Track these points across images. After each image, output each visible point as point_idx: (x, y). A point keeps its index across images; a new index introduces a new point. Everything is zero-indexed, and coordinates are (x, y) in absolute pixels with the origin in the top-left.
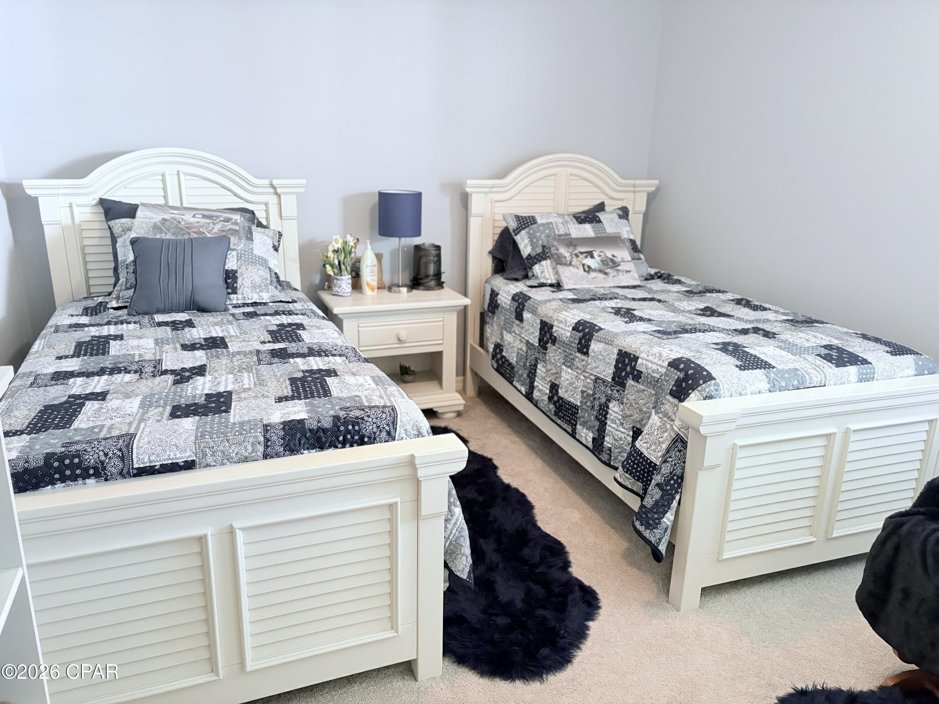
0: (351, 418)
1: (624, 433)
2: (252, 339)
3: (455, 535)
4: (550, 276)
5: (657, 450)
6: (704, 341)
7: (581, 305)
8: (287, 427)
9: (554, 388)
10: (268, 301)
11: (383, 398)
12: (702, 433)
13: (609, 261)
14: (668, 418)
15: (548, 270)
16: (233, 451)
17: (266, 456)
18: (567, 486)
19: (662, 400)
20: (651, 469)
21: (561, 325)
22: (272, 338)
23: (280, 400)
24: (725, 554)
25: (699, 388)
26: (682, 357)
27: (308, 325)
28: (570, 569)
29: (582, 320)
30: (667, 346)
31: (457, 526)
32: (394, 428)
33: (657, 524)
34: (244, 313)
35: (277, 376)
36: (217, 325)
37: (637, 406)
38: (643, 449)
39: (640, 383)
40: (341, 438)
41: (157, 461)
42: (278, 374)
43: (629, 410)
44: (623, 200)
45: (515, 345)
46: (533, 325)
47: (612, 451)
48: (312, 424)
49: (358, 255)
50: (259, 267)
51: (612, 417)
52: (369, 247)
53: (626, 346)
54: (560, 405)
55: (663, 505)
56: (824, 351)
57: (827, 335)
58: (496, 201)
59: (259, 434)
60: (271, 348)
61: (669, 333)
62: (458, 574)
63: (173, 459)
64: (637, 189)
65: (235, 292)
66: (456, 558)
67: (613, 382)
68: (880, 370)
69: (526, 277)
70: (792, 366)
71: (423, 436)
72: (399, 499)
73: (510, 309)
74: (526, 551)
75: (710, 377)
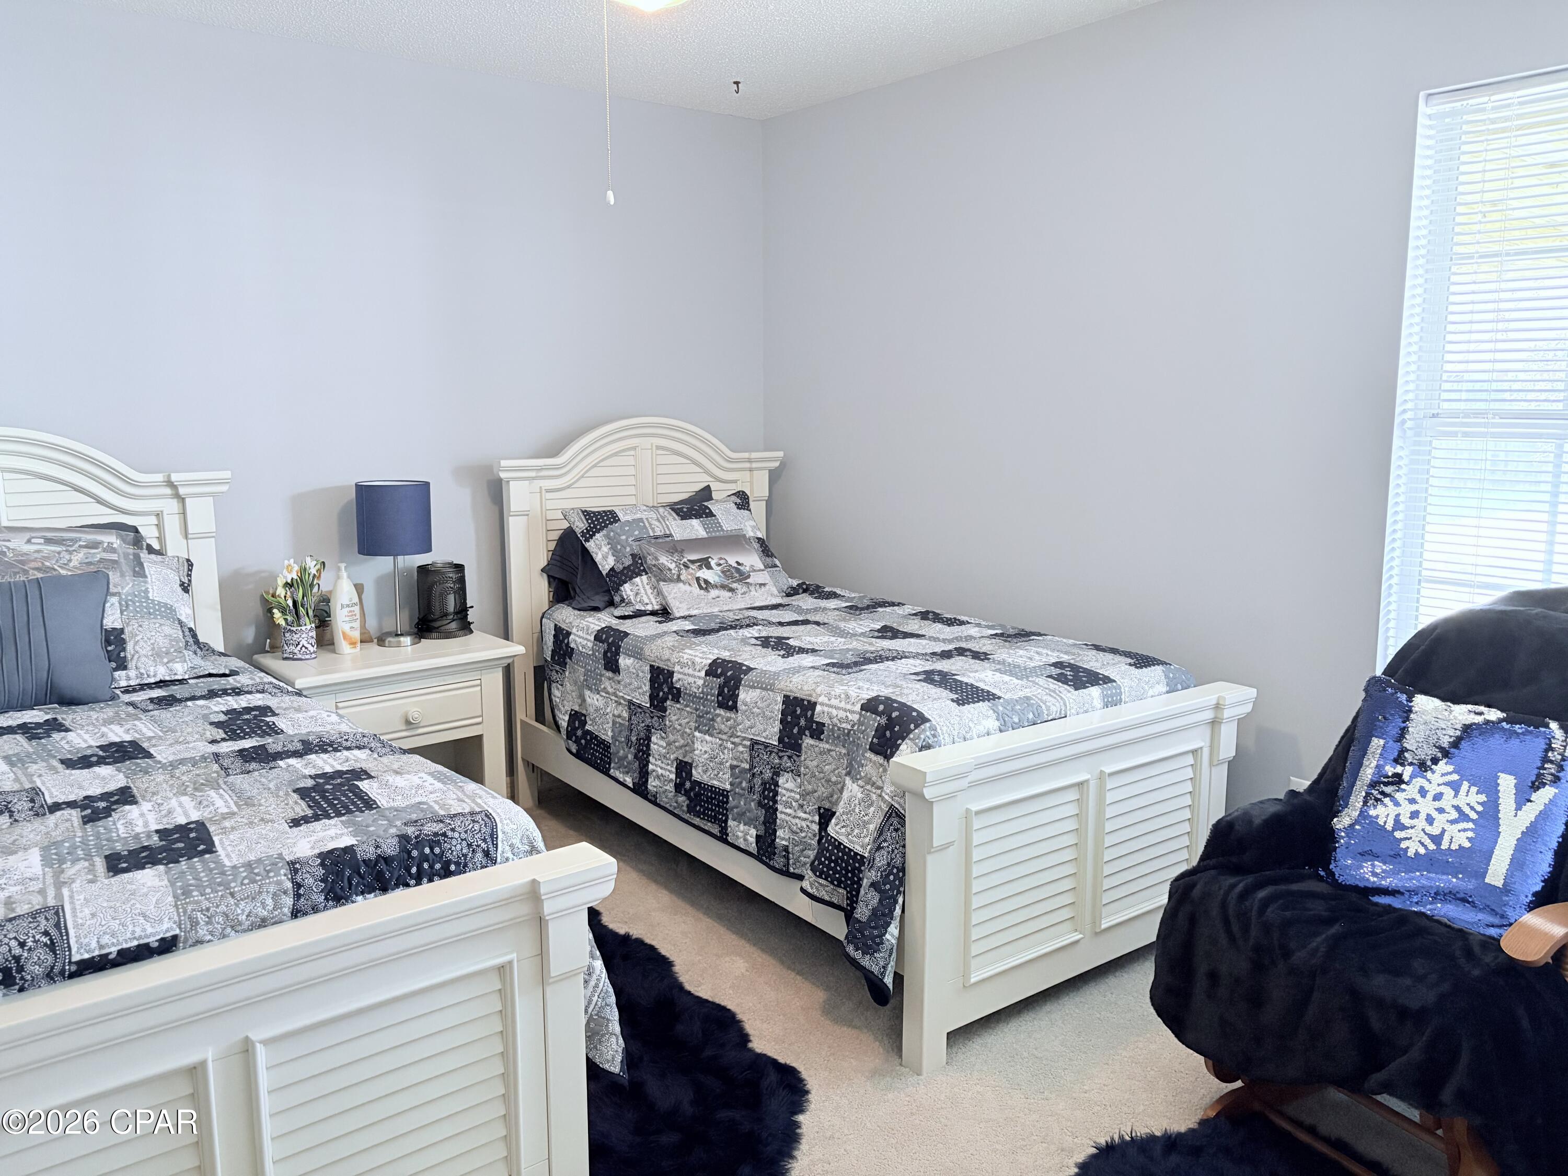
0: (426, 835)
1: (805, 820)
2: (189, 738)
3: (596, 1004)
4: (650, 599)
5: (862, 835)
6: (899, 671)
7: (709, 638)
8: (328, 862)
9: (683, 768)
10: (187, 677)
11: (464, 801)
12: (927, 797)
13: (733, 571)
14: (872, 786)
15: (645, 590)
16: (242, 911)
17: (296, 914)
18: (716, 924)
19: (861, 760)
20: (857, 865)
21: (686, 670)
22: (226, 733)
23: (296, 823)
24: (972, 976)
25: (911, 736)
26: (879, 696)
27: (278, 708)
28: (750, 1045)
29: (718, 658)
30: (852, 683)
31: (599, 990)
32: (493, 844)
33: (878, 944)
34: (151, 700)
35: (269, 789)
36: (112, 723)
37: (822, 775)
38: (840, 837)
39: (822, 740)
40: (414, 870)
41: (113, 944)
42: (272, 785)
43: (809, 783)
44: (735, 482)
45: (608, 710)
46: (638, 676)
47: (790, 850)
48: (367, 852)
49: (325, 588)
50: (162, 621)
51: (784, 798)
52: (344, 574)
53: (794, 689)
54: (696, 795)
55: (884, 915)
56: (1055, 671)
57: (1053, 650)
58: (548, 491)
59: (283, 878)
60: (237, 748)
61: (848, 666)
62: (606, 1066)
63: (140, 937)
64: (754, 465)
65: (122, 665)
66: (600, 1042)
67: (781, 745)
68: (1127, 689)
69: (611, 604)
70: (1021, 694)
71: (538, 852)
72: (515, 955)
73: (593, 654)
74: (680, 1028)
75: (922, 719)
